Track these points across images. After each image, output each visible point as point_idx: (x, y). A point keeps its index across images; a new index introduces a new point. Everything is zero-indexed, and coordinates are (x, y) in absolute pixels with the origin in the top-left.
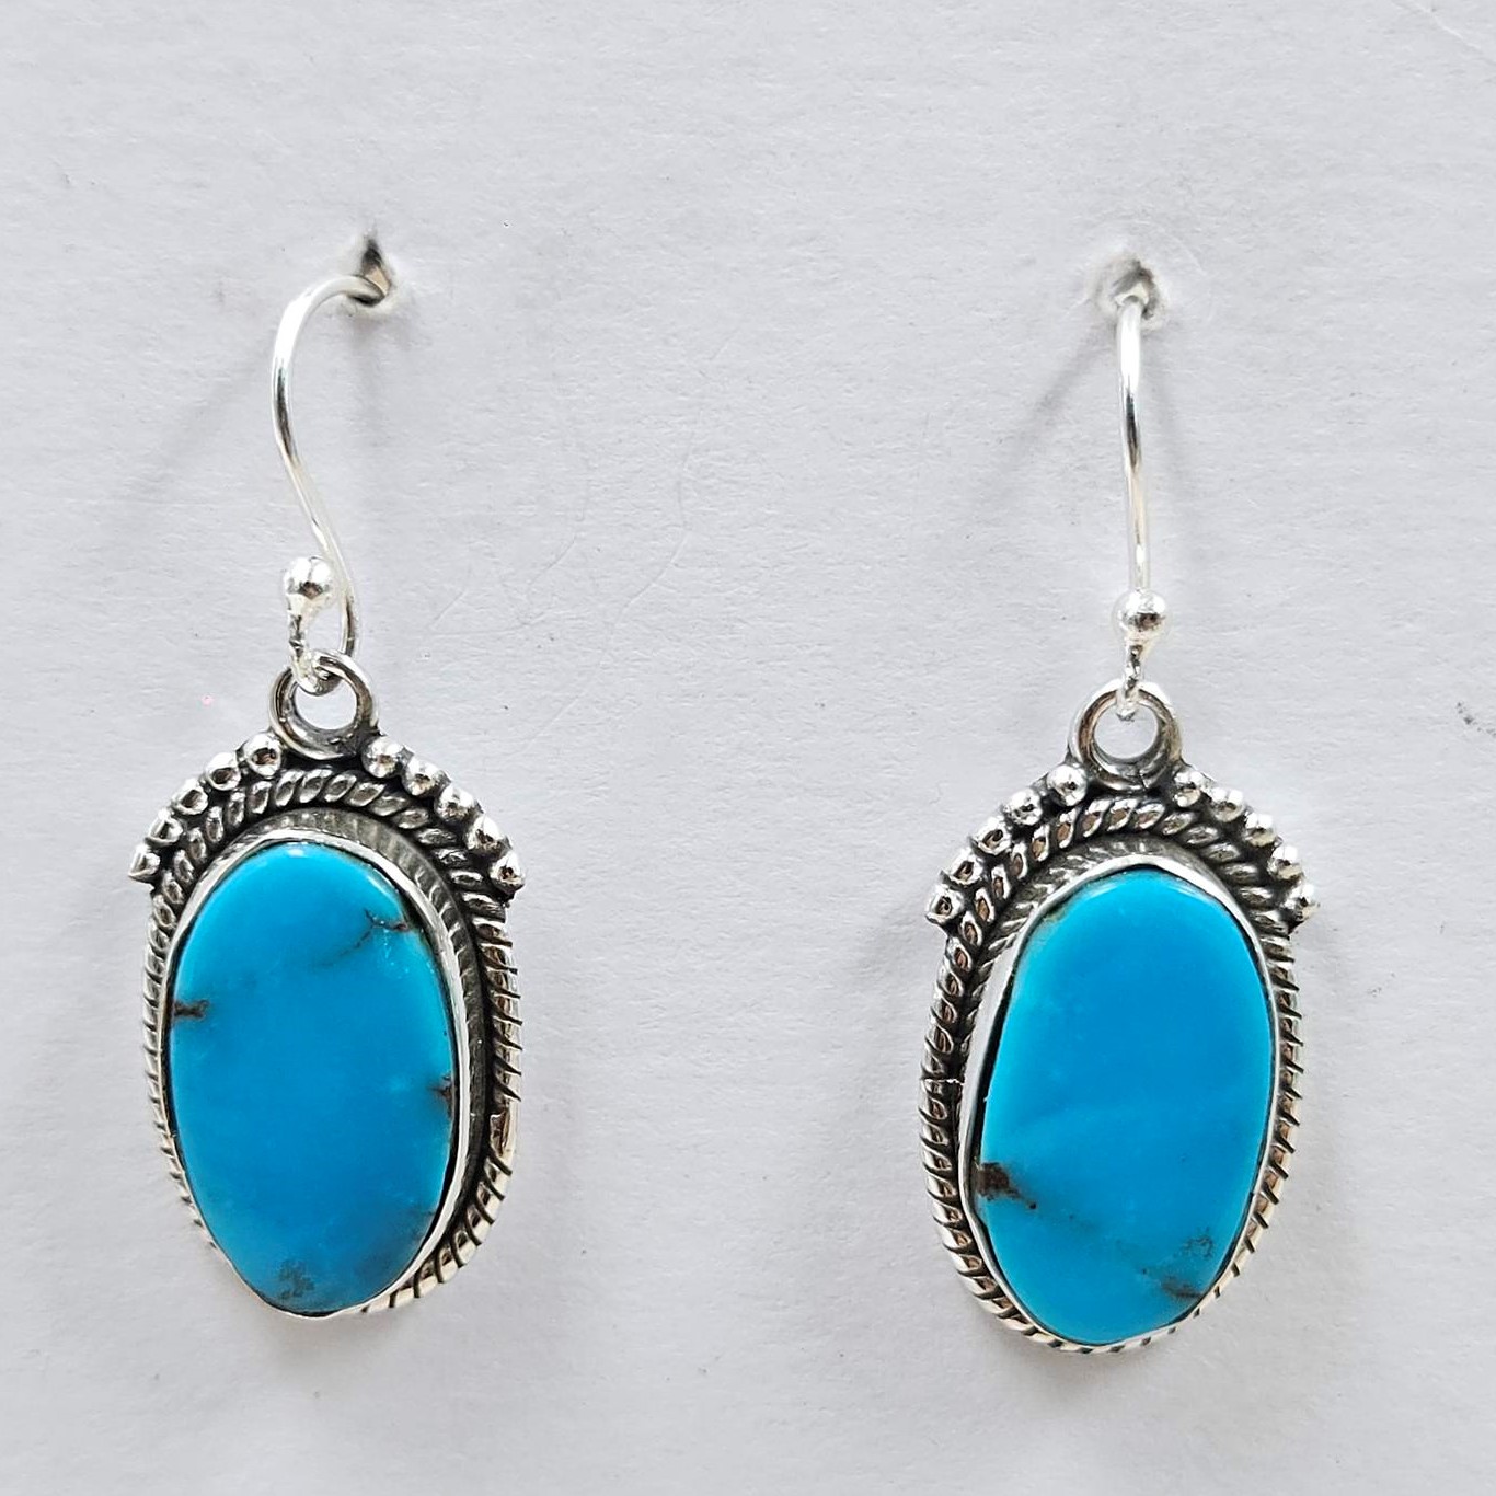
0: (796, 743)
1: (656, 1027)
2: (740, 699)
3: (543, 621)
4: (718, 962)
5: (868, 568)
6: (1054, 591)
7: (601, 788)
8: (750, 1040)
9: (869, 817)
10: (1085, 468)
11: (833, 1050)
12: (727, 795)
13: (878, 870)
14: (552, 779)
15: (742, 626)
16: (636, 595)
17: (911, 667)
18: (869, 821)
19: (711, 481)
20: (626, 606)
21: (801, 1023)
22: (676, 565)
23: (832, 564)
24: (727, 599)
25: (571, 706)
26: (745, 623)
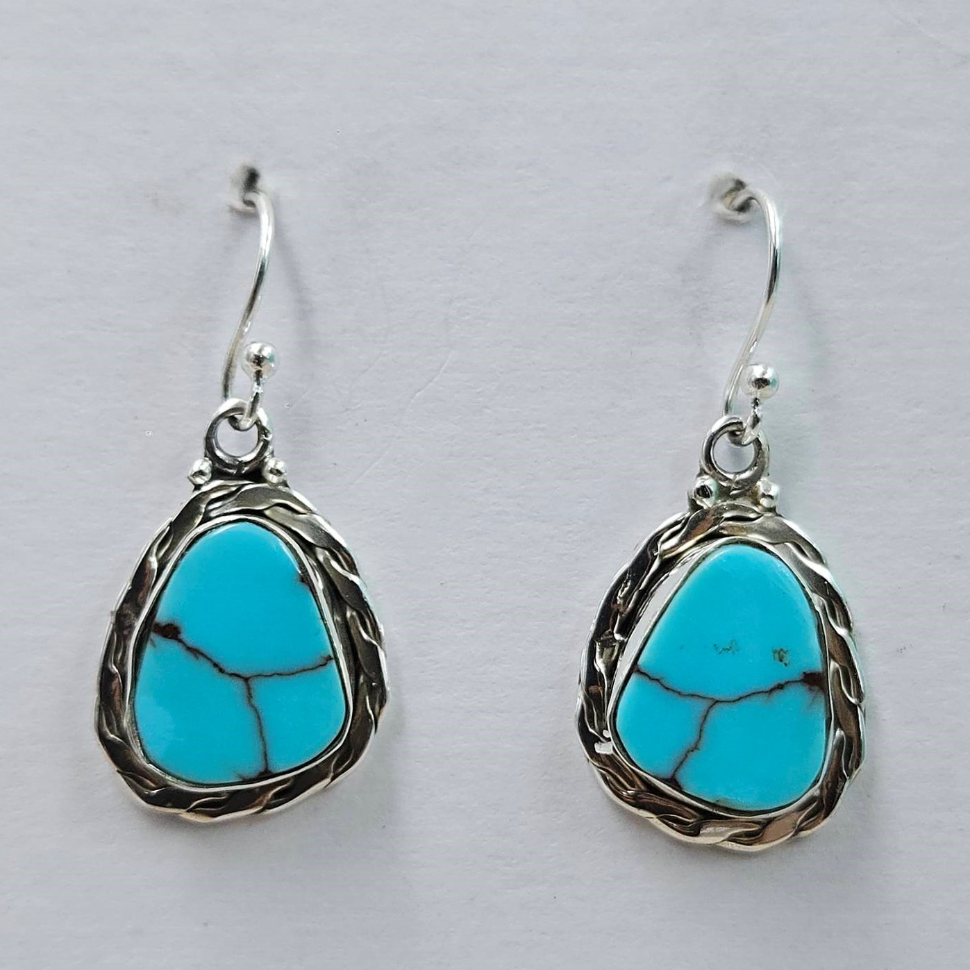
0: (523, 487)
1: (431, 674)
2: (486, 458)
3: (359, 408)
4: (473, 631)
5: (567, 373)
6: (688, 388)
7: (396, 516)
8: (494, 683)
9: (570, 535)
10: (706, 309)
11: (548, 690)
12: (478, 521)
13: (576, 570)
14: (364, 510)
15: (488, 411)
16: (420, 390)
17: (596, 438)
18: (570, 538)
19: (467, 318)
20: (412, 398)
21: (526, 672)
22: (445, 372)
23: (544, 371)
24: (478, 393)
25: (377, 463)
26: (490, 409)
